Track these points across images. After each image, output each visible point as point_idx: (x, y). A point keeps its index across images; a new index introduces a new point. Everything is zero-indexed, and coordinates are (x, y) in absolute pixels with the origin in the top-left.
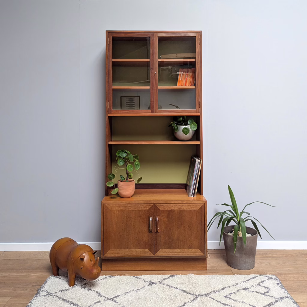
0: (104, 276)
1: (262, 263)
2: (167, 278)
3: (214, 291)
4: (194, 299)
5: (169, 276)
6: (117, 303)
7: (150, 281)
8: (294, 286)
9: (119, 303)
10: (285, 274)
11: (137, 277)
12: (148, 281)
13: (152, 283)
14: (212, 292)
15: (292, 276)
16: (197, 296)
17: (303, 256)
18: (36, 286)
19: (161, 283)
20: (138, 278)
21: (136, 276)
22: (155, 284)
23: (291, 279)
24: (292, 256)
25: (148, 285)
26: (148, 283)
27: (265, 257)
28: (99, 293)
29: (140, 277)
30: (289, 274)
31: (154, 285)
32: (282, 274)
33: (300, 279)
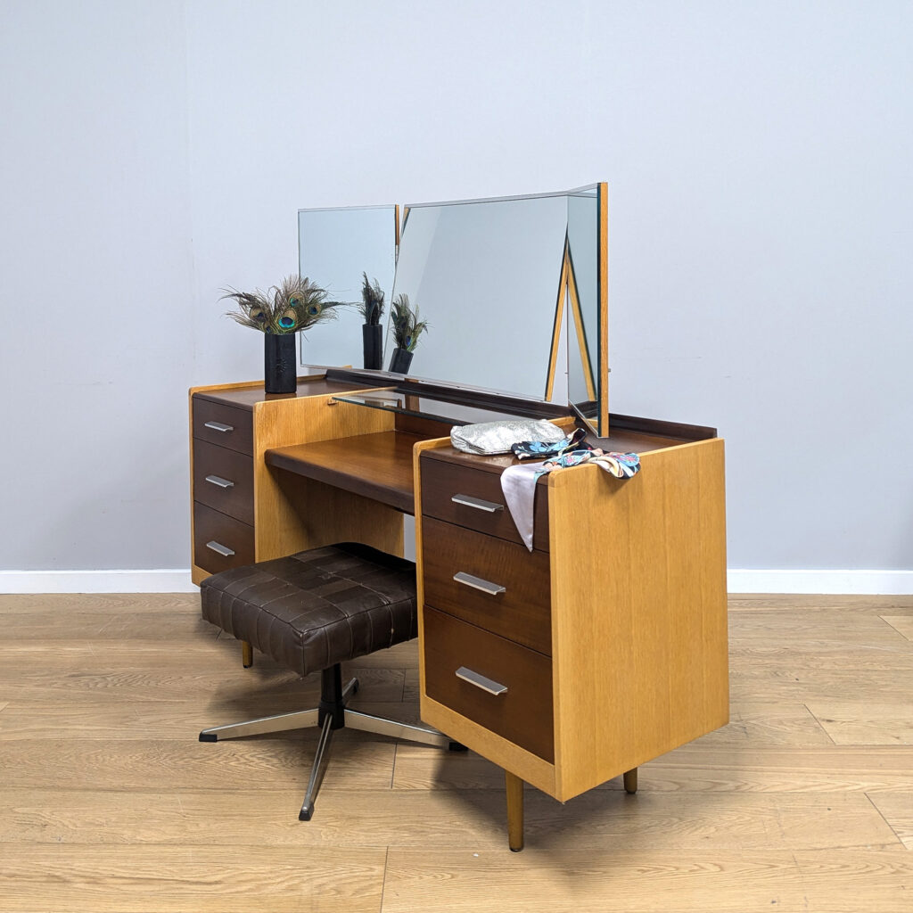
1: (742, 627)
8: (829, 684)
10: (807, 654)
15: (830, 658)
17: (874, 610)
18: (78, 676)
23: (823, 667)
24: (841, 610)
27: (756, 613)
30: (820, 653)
32: (800, 654)
33: (852, 667)
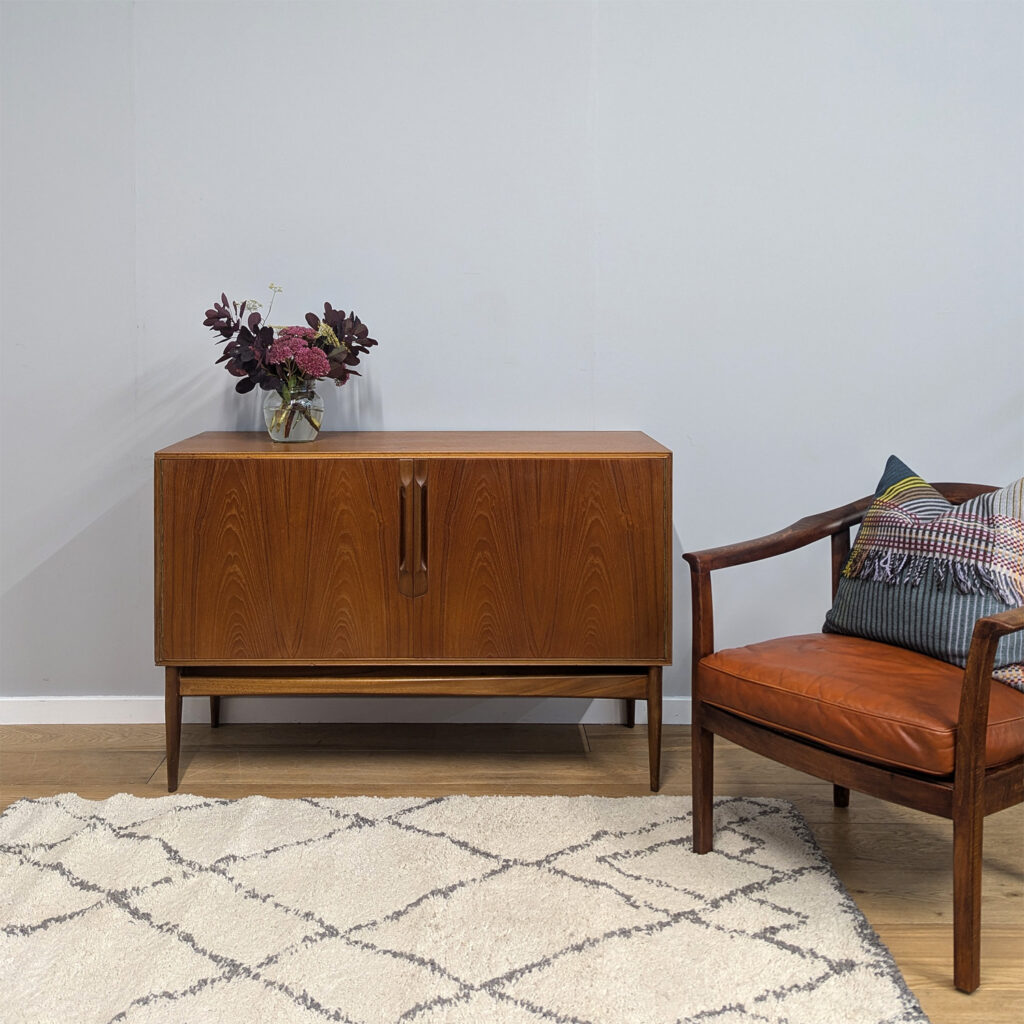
0: (201, 800)
2: (418, 808)
3: (573, 849)
4: (494, 872)
5: (425, 801)
6: (231, 879)
7: (357, 815)
9: (235, 882)
11: (315, 800)
12: (348, 815)
13: (361, 821)
14: (567, 851)
16: (511, 863)
19: (394, 823)
20: (316, 805)
21: (309, 799)
22: (372, 824)
25: (350, 827)
26: (348, 822)
28: (176, 852)
29: (322, 801)
31: (366, 828)
